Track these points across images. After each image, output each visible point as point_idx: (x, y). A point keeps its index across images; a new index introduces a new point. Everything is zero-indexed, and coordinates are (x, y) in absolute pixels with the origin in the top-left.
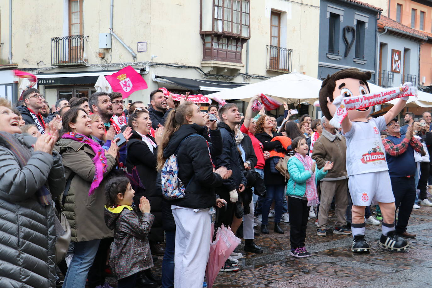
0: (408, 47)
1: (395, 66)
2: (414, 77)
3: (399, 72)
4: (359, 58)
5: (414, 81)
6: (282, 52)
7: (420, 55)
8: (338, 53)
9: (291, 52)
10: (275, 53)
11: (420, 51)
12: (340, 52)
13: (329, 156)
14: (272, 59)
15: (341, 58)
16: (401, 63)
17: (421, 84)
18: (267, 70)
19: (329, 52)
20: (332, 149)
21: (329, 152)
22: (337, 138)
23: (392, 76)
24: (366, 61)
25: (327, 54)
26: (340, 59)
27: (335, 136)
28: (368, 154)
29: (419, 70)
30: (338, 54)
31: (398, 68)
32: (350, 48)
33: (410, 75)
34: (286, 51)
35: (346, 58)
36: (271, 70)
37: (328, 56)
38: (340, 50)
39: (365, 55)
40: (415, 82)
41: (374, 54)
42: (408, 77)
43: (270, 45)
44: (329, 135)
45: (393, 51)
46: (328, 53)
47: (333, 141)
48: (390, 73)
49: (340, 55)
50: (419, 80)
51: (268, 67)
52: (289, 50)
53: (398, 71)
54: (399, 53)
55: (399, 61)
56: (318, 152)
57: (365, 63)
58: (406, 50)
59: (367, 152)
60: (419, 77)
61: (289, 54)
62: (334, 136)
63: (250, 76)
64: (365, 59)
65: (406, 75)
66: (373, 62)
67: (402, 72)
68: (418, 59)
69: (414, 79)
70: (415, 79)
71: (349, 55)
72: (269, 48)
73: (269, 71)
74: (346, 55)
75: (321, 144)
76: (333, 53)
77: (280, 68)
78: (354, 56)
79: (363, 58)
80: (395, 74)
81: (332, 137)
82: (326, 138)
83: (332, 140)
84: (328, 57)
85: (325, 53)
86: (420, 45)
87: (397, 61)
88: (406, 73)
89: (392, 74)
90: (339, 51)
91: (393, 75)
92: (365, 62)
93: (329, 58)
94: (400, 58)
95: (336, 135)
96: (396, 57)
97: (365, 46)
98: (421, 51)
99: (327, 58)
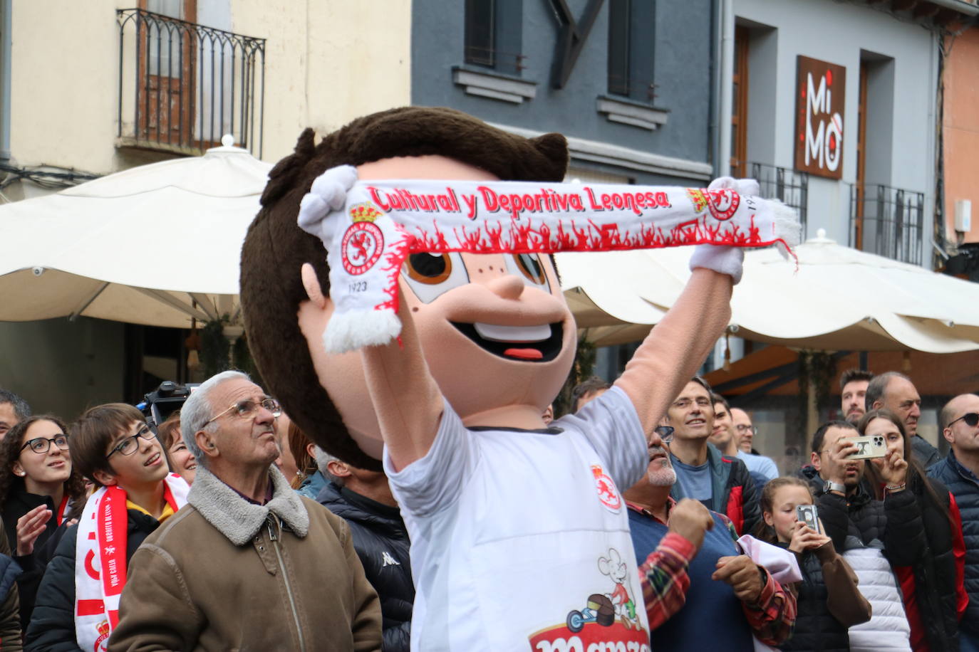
0: (879, 46)
1: (815, 145)
2: (914, 203)
3: (835, 176)
4: (627, 95)
5: (914, 220)
6: (206, 48)
7: (941, 89)
8: (519, 70)
9: (258, 53)
10: (165, 57)
11: (941, 68)
12: (524, 63)
13: (219, 634)
14: (149, 86)
15: (531, 92)
16: (846, 126)
17: (950, 235)
18: (120, 142)
19: (467, 61)
20: (235, 592)
21: (220, 612)
22: (275, 525)
23: (798, 192)
24: (663, 111)
25: (455, 70)
26: (526, 99)
27: (264, 510)
28: (566, 632)
29: (940, 167)
30: (515, 72)
31: (832, 151)
32: (577, 42)
33: (894, 193)
34: (228, 46)
35: (561, 93)
36: (142, 143)
37: (463, 78)
38: (524, 53)
39: (657, 82)
40: (920, 227)
41: (706, 78)
42: (881, 202)
43: (139, 10)
44: (226, 504)
45: (805, 66)
46: (461, 64)
47: (249, 545)
48: (788, 177)
49: (525, 75)
50: (939, 219)
51: (129, 130)
52: (248, 41)
53: (832, 166)
54: (836, 76)
55: (837, 117)
56: (147, 611)
57: (659, 125)
58: (873, 65)
59: (560, 620)
60: (939, 201)
61: (248, 63)
62: (258, 513)
63: (22, 174)
64: (658, 103)
65: (872, 193)
66: (702, 122)
67: (850, 173)
68: (935, 109)
69: (914, 212)
70: (920, 209)
71: (574, 82)
72: (131, 27)
73: (135, 148)
74: (557, 80)
75: (171, 561)
76: (493, 67)
77: (197, 136)
78: (603, 88)
79: (651, 97)
80: (815, 186)
81: (242, 519)
82: (209, 523)
83: (240, 533)
84: (463, 87)
85: (448, 67)
86: (942, 39)
87: (827, 118)
88: (872, 177)
89: (798, 182)
90: (519, 58)
91: (804, 188)
92: (661, 118)
93: (470, 90)
94: (838, 105)
95: (275, 503)
96: (819, 98)
97: (660, 36)
98: (948, 71)
99: (459, 94)
